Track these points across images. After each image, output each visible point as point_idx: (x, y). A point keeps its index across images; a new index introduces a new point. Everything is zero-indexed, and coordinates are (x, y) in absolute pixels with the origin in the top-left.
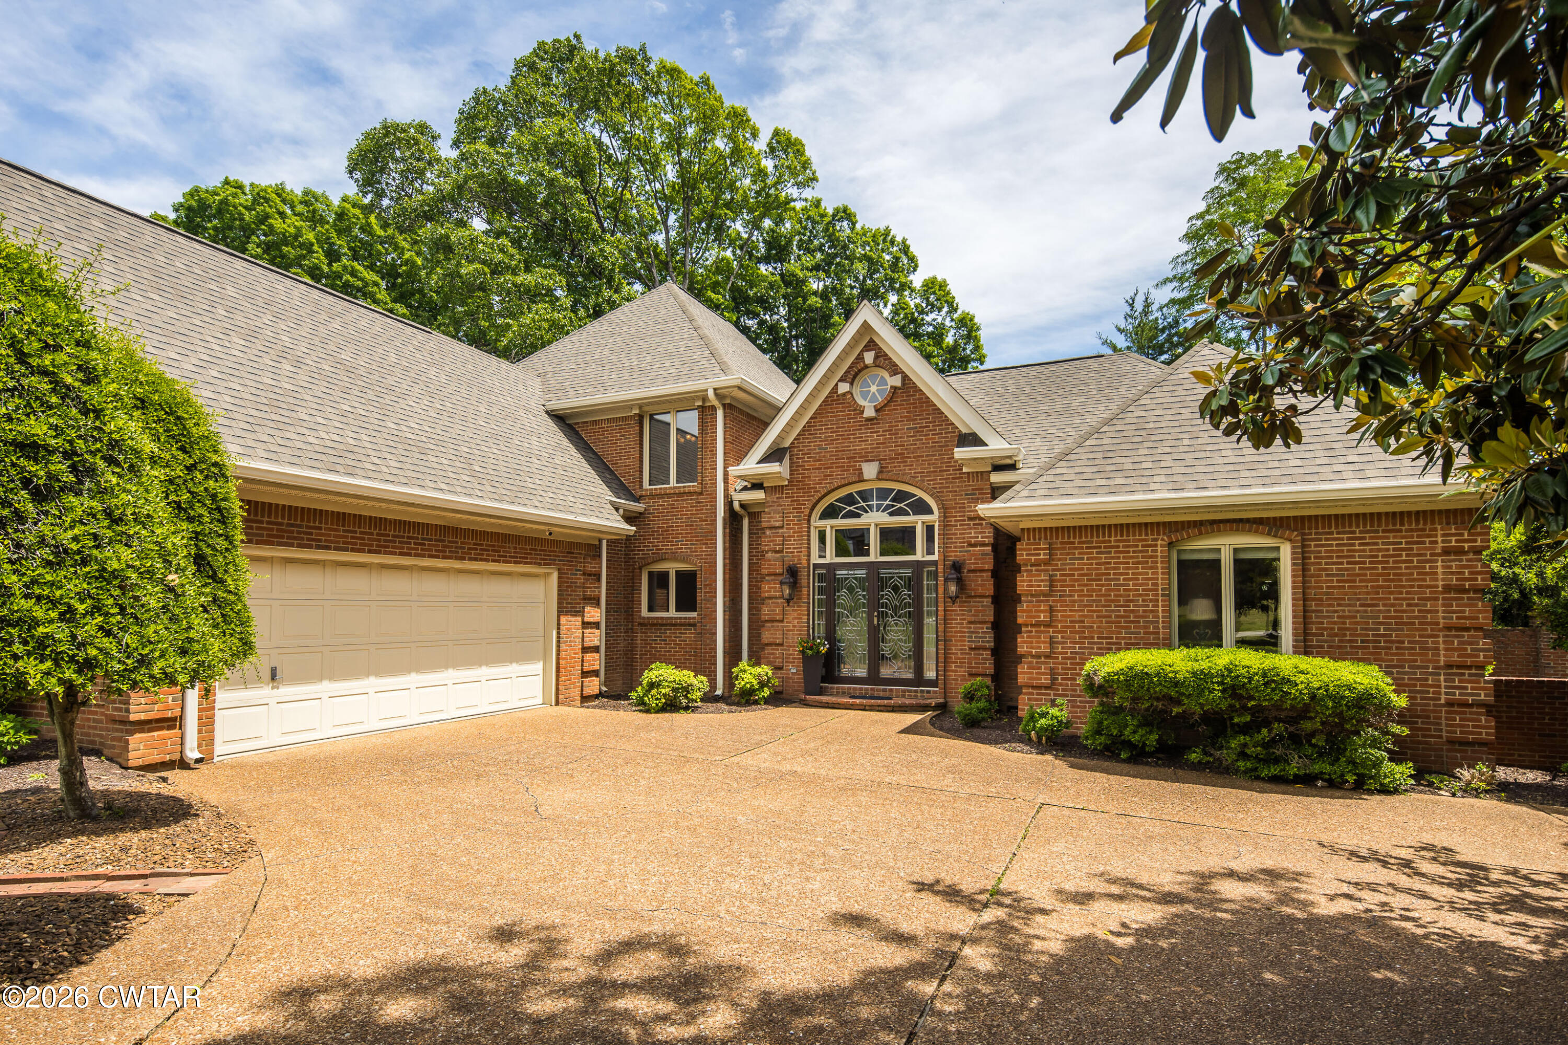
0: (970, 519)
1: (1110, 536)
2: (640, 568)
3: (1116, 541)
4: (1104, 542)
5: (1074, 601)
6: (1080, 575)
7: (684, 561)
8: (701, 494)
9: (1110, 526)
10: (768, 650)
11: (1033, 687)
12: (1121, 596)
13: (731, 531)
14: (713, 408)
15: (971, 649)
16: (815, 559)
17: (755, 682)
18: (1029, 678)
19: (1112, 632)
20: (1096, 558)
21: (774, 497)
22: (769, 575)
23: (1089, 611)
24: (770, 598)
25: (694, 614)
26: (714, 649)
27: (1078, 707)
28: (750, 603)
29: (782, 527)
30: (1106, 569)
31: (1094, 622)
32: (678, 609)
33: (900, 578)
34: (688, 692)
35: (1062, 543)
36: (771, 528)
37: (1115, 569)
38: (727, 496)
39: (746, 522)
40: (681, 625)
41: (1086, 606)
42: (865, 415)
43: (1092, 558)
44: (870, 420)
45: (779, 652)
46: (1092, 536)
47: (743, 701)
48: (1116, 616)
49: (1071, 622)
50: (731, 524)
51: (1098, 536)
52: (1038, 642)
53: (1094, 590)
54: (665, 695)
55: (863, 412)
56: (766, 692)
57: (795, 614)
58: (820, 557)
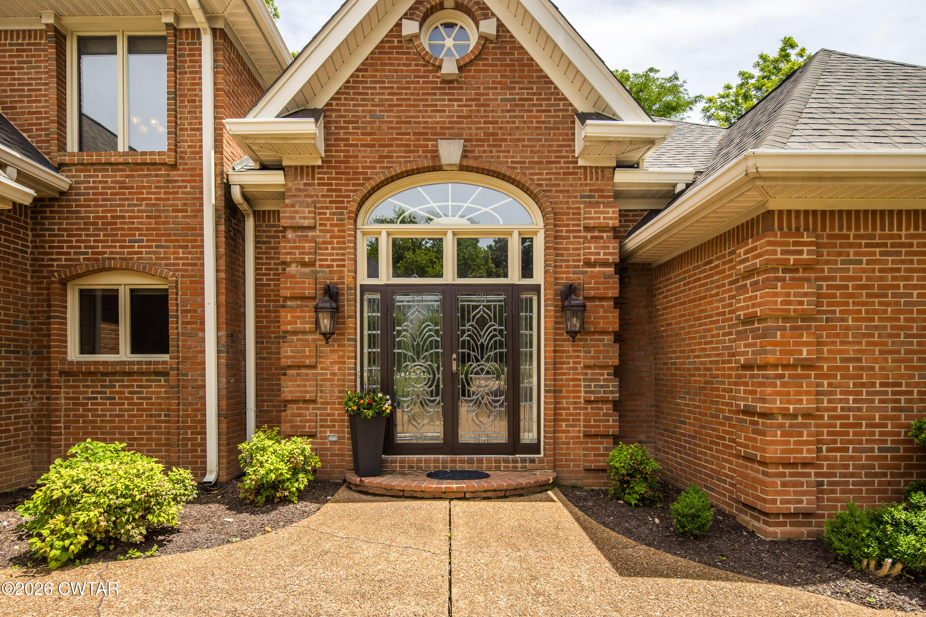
0: (587, 229)
1: (900, 228)
2: (64, 283)
3: (908, 236)
4: (891, 237)
5: (848, 328)
6: (855, 287)
7: (144, 272)
8: (174, 167)
9: (900, 212)
10: (292, 409)
11: (786, 465)
12: (913, 320)
13: (228, 231)
14: (196, 33)
15: (588, 402)
16: (363, 279)
17: (284, 468)
18: (784, 451)
19: (901, 376)
20: (880, 262)
21: (301, 183)
22: (293, 298)
23: (868, 344)
24: (295, 333)
25: (165, 357)
26: (203, 410)
27: (851, 492)
28: (258, 341)
29: (313, 228)
30: (894, 278)
31: (875, 361)
32: (134, 350)
33: (489, 307)
34: (148, 510)
35: (829, 237)
36: (296, 228)
37: (906, 278)
38: (220, 174)
39: (250, 224)
40: (141, 373)
41: (864, 335)
42: (444, 70)
43: (874, 262)
44: (448, 81)
45: (309, 412)
46: (874, 228)
47: (261, 499)
48: (907, 352)
49: (843, 360)
50: (228, 220)
51: (883, 228)
52: (798, 393)
53: (876, 312)
54: (87, 525)
55: (440, 67)
56: (303, 481)
57: (335, 357)
58: (370, 276)
